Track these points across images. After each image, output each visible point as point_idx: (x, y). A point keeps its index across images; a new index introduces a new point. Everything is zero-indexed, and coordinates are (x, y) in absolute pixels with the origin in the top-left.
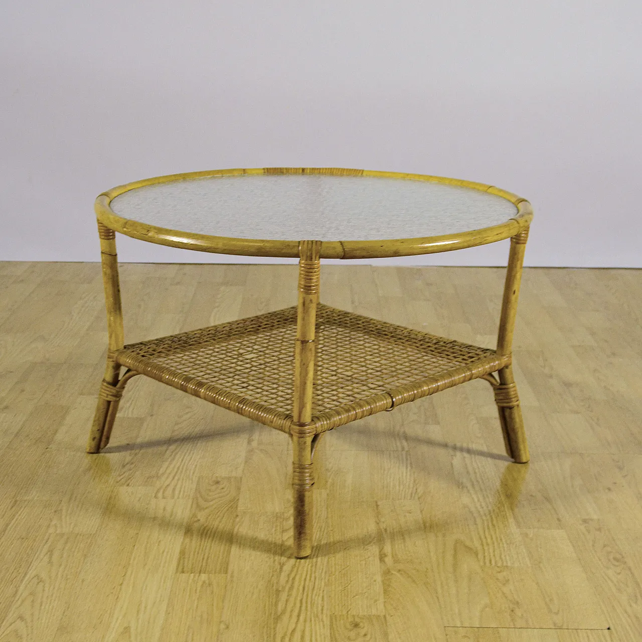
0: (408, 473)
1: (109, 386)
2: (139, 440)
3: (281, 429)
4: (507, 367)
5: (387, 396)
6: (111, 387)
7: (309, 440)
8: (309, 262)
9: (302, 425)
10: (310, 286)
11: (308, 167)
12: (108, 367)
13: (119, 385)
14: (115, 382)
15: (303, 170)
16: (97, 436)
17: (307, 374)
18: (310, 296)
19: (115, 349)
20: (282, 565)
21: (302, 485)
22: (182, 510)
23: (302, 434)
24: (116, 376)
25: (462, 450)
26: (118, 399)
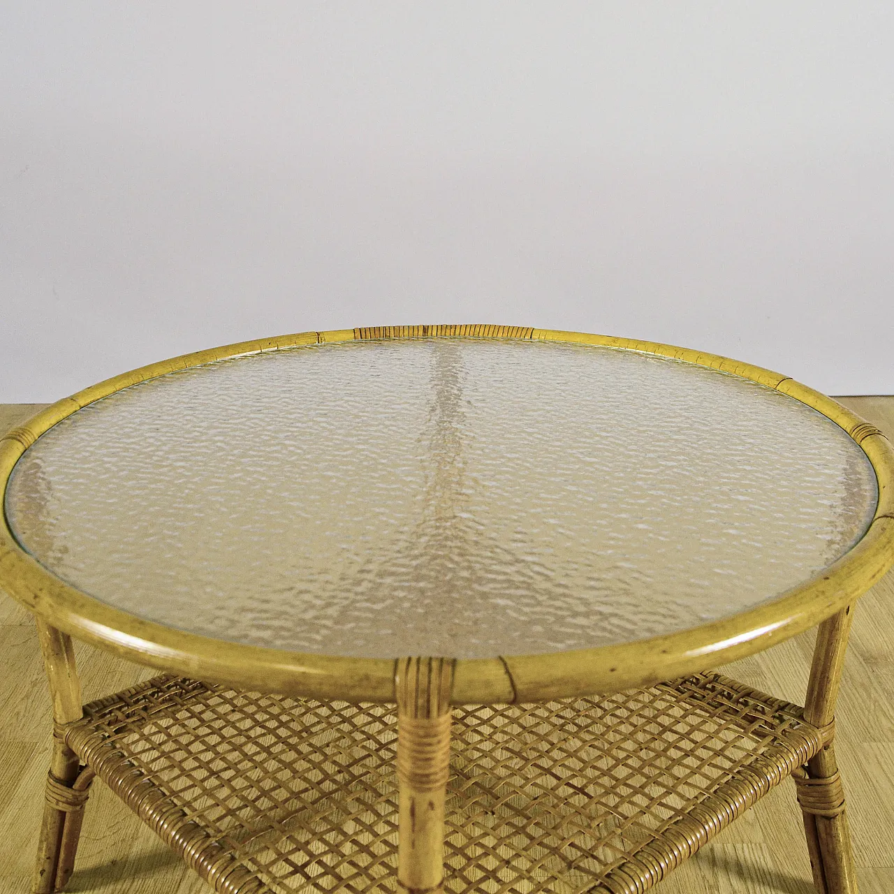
1: (60, 786)
4: (826, 747)
6: (63, 787)
12: (55, 751)
13: (78, 786)
16: (47, 867)
19: (65, 721)
26: (78, 808)
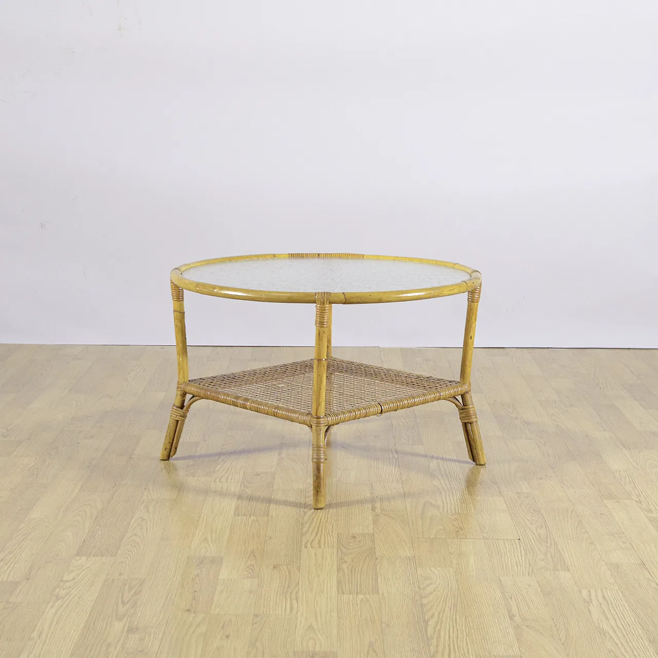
0: (396, 470)
1: (177, 409)
2: (198, 454)
3: (304, 423)
4: (467, 392)
5: (378, 405)
6: (180, 410)
7: (324, 429)
8: (323, 306)
9: (318, 418)
10: (323, 322)
11: (323, 253)
12: (177, 395)
13: (185, 408)
14: (182, 407)
15: (319, 255)
16: (169, 447)
17: (321, 382)
18: (323, 329)
19: (182, 382)
20: (305, 513)
21: (319, 459)
22: (235, 488)
23: (318, 424)
24: (183, 401)
25: (437, 458)
26: (184, 419)
